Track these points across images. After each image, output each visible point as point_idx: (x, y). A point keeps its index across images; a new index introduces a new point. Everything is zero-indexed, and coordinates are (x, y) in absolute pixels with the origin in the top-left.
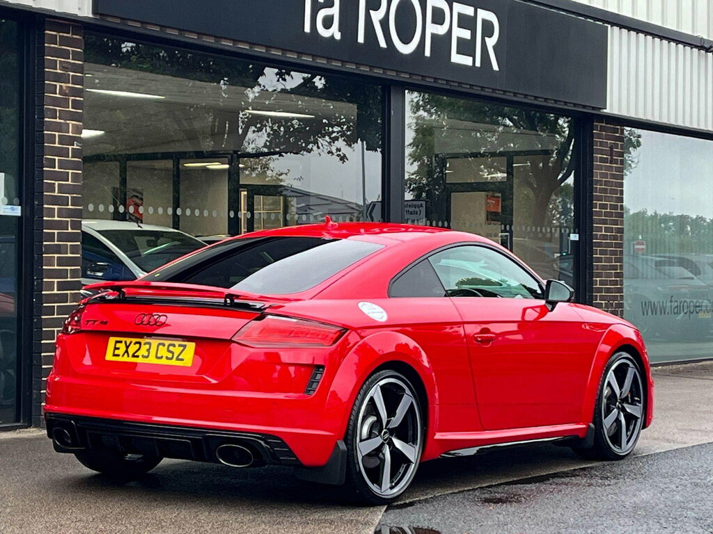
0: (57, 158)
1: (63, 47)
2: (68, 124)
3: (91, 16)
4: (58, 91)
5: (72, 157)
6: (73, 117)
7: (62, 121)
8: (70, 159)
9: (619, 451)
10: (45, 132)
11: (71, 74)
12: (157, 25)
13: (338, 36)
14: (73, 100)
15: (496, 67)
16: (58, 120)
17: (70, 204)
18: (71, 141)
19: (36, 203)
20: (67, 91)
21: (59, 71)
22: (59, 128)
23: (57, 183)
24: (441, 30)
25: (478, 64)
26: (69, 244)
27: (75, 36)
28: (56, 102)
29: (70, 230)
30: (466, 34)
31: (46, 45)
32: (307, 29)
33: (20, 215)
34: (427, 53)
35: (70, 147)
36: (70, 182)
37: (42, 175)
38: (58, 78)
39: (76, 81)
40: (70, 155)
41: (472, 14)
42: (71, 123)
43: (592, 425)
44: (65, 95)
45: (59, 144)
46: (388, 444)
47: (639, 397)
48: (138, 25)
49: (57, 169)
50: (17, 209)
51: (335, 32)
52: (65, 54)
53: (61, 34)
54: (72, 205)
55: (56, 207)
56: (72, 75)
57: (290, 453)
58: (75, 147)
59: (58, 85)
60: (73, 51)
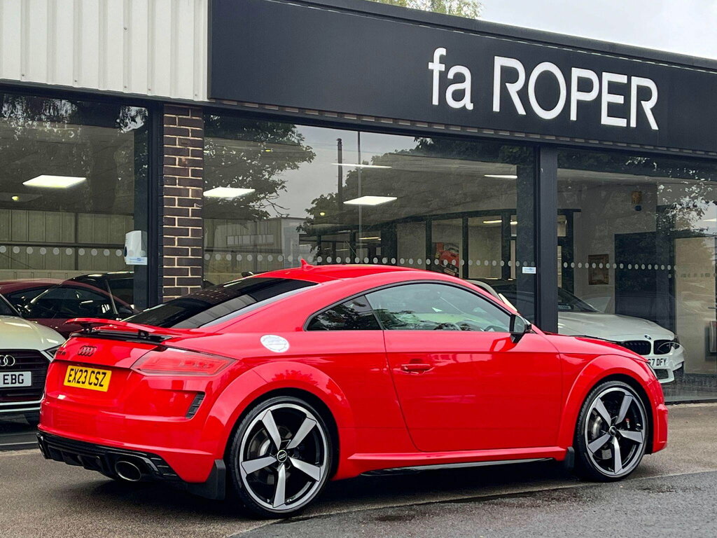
0: (176, 217)
1: (182, 127)
2: (188, 189)
3: (206, 100)
4: (177, 163)
5: (192, 216)
6: (192, 183)
7: (182, 187)
8: (190, 218)
9: (613, 473)
10: (165, 196)
11: (191, 148)
12: (276, 106)
13: (470, 107)
14: (192, 170)
15: (654, 126)
16: (177, 186)
17: (190, 254)
18: (191, 203)
19: (159, 254)
20: (186, 163)
21: (179, 147)
22: (178, 192)
23: (176, 238)
24: (590, 97)
25: (633, 124)
26: (189, 287)
27: (194, 118)
28: (175, 172)
29: (190, 276)
30: (619, 99)
31: (165, 126)
32: (435, 101)
33: (146, 264)
34: (573, 117)
35: (190, 208)
36: (189, 237)
37: (163, 231)
38: (177, 152)
39: (194, 154)
40: (190, 215)
41: (626, 81)
42: (191, 189)
43: (571, 449)
44: (185, 165)
45: (178, 206)
46: (285, 463)
47: (641, 423)
48: (257, 106)
49: (176, 226)
50: (143, 260)
51: (467, 103)
52: (186, 133)
53: (180, 116)
54: (191, 255)
55: (176, 257)
56: (192, 150)
57: (170, 470)
58: (195, 208)
59: (177, 158)
60: (192, 130)
